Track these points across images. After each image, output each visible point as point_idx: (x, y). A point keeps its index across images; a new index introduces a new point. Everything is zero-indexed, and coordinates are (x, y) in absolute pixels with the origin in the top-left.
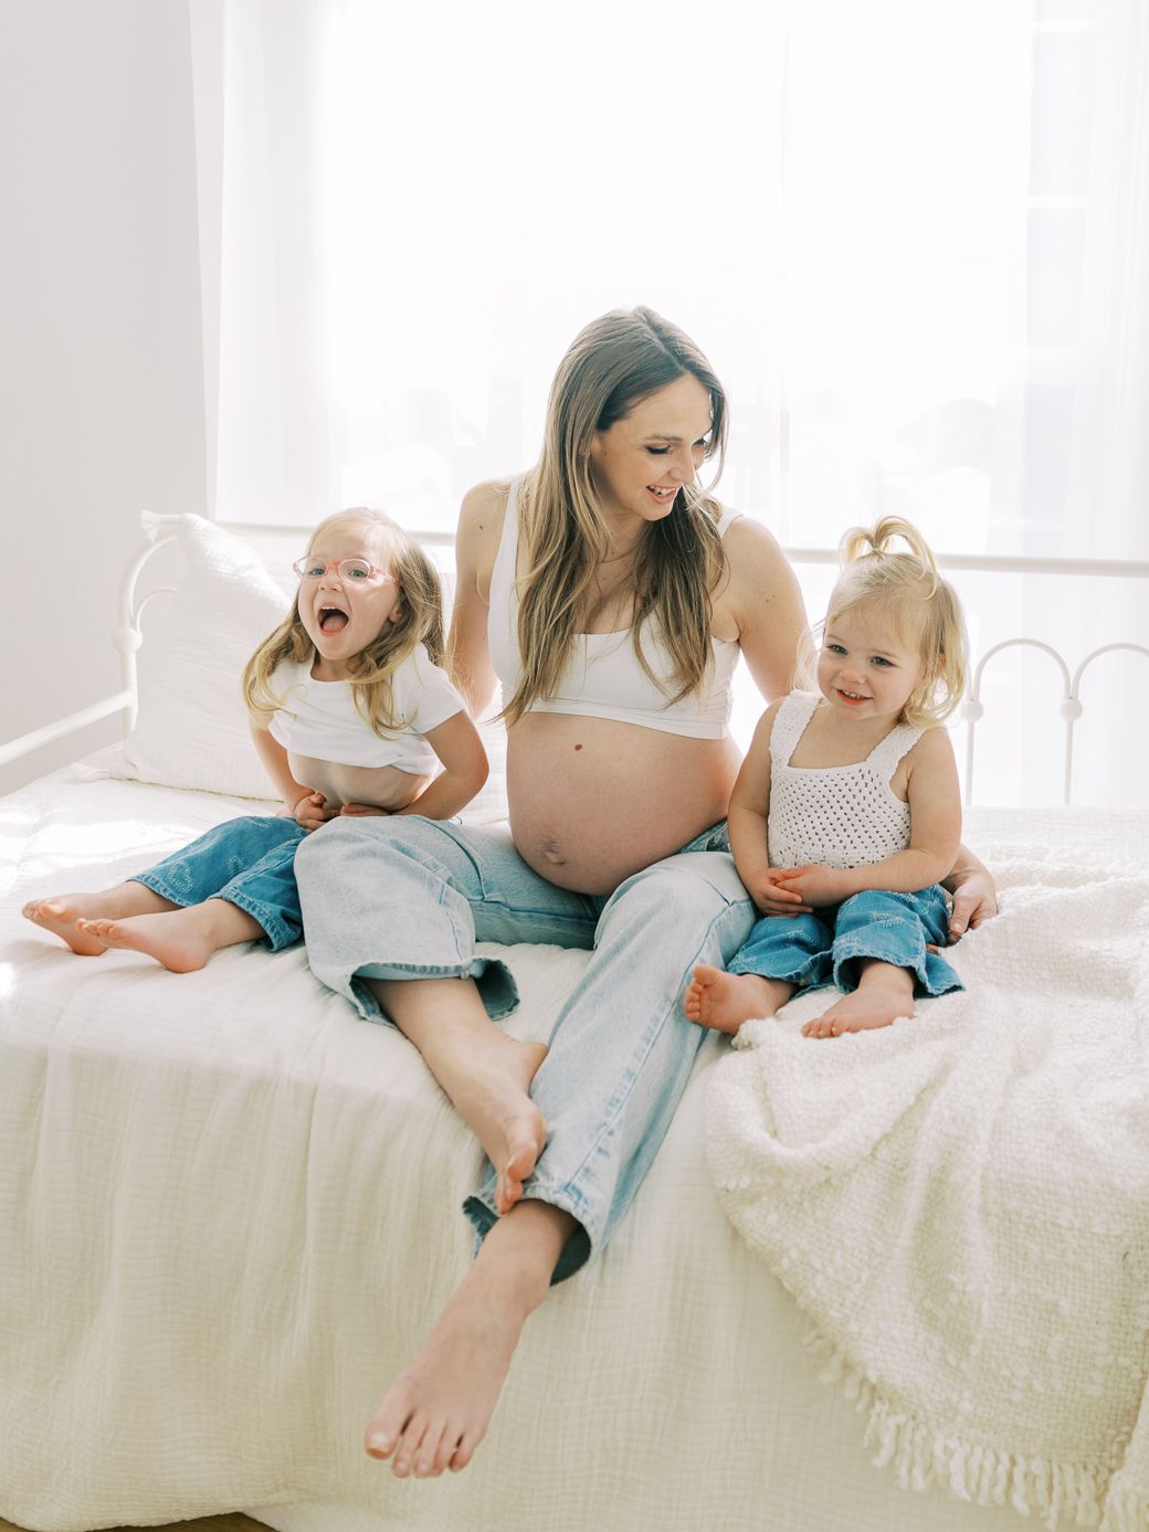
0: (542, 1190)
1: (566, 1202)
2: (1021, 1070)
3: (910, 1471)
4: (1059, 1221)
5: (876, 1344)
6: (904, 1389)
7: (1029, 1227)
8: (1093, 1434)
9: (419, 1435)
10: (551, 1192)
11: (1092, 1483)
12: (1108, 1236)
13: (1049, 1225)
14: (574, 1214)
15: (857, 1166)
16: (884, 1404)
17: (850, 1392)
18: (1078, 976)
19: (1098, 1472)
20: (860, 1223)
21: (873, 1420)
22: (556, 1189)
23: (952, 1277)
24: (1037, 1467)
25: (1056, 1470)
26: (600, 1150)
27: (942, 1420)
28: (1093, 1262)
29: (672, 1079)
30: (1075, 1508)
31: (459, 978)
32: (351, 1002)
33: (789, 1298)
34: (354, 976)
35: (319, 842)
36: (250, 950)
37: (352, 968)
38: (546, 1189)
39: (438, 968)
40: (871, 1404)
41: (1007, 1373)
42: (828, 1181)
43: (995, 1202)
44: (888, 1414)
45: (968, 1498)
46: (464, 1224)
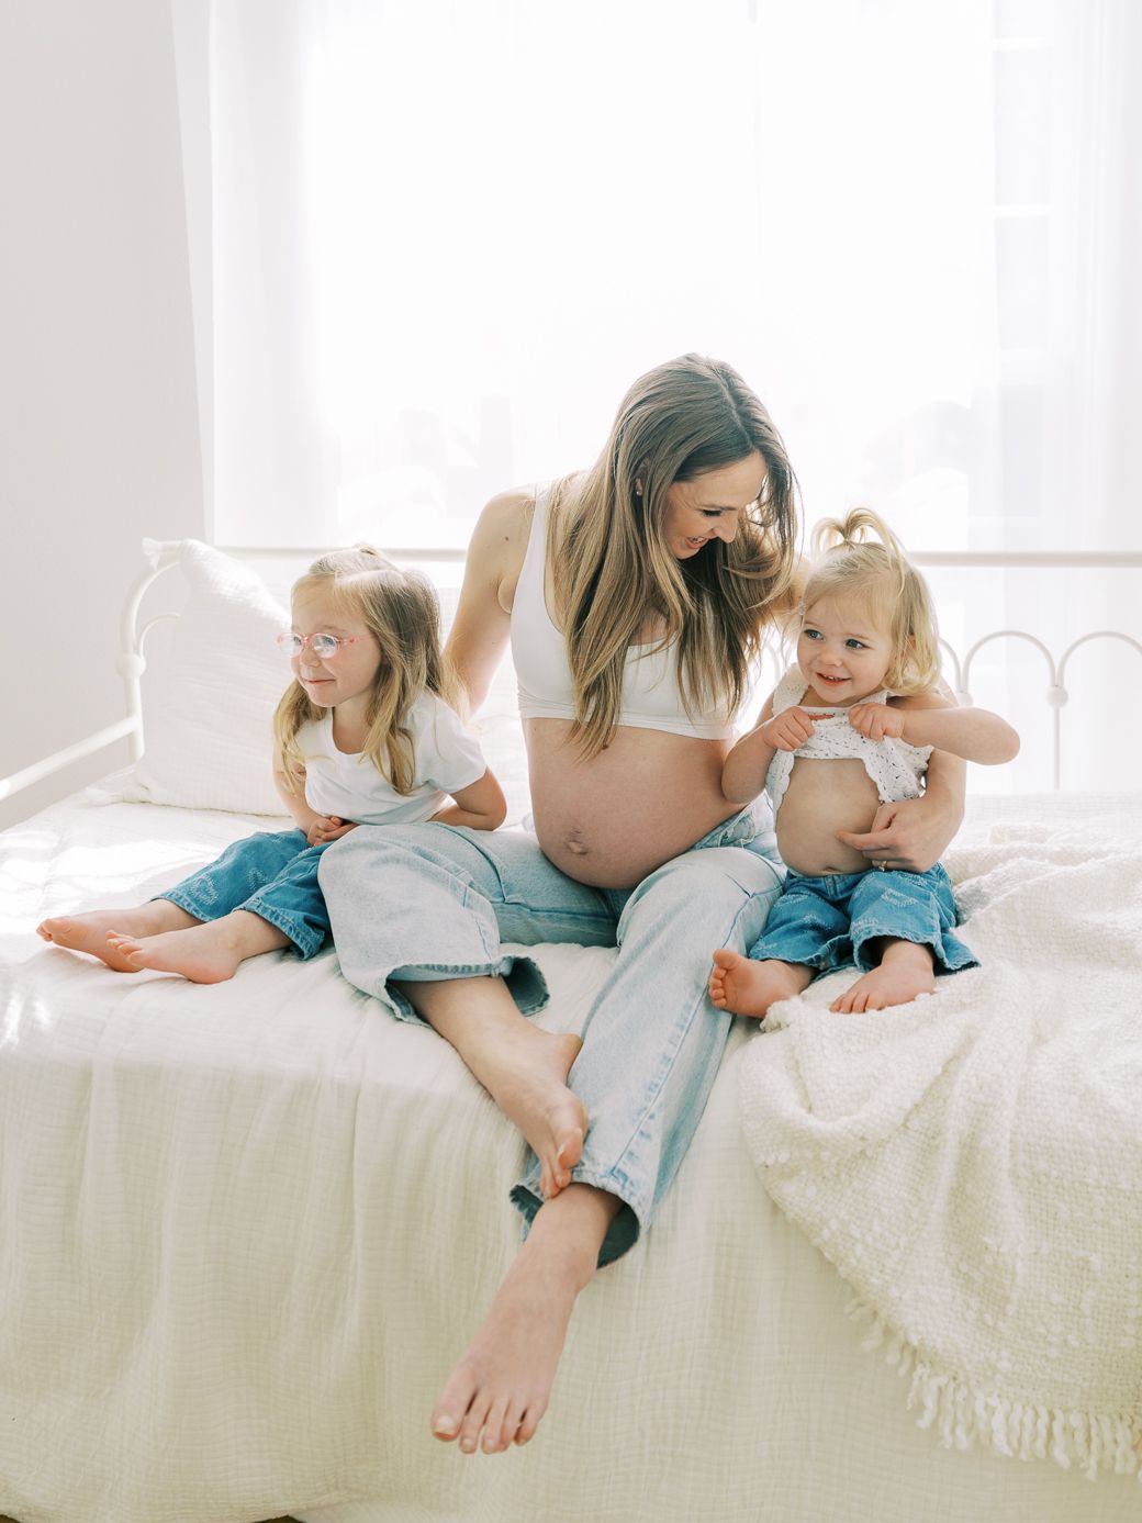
0: (590, 1174)
1: (613, 1186)
2: (1040, 1039)
3: (953, 1430)
4: (1088, 1180)
5: (916, 1309)
6: (944, 1350)
7: (1057, 1187)
8: (1128, 1384)
9: (485, 1411)
10: (598, 1176)
11: (1128, 1432)
12: (1134, 1192)
13: (1077, 1185)
14: (621, 1196)
15: (890, 1137)
16: (925, 1366)
17: (892, 1357)
18: (1085, 948)
19: (1133, 1421)
20: (896, 1192)
21: (916, 1383)
22: (602, 1173)
23: (986, 1239)
24: (1075, 1420)
25: (1093, 1422)
26: (642, 1133)
27: (981, 1379)
28: (1121, 1218)
29: (705, 1064)
30: (1114, 1458)
31: (490, 976)
32: (386, 1005)
33: (830, 1267)
34: (388, 980)
35: (342, 851)
36: (281, 960)
37: (386, 972)
38: (594, 1174)
39: (470, 968)
40: (913, 1368)
41: (1042, 1330)
42: (862, 1152)
43: (1024, 1165)
44: (929, 1377)
45: (1011, 1454)
46: (510, 1211)
